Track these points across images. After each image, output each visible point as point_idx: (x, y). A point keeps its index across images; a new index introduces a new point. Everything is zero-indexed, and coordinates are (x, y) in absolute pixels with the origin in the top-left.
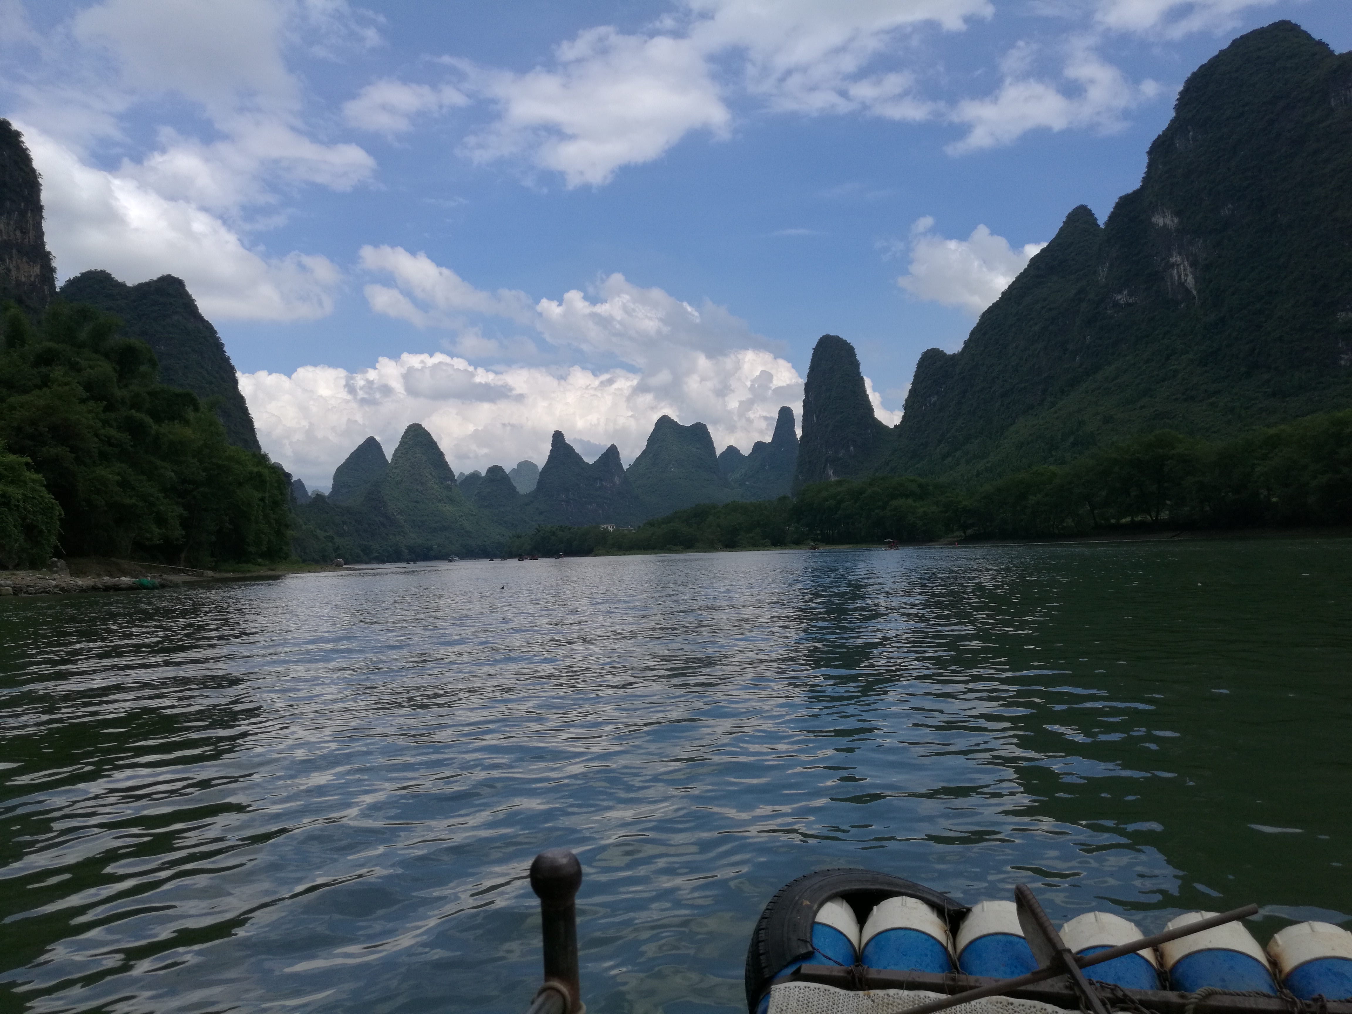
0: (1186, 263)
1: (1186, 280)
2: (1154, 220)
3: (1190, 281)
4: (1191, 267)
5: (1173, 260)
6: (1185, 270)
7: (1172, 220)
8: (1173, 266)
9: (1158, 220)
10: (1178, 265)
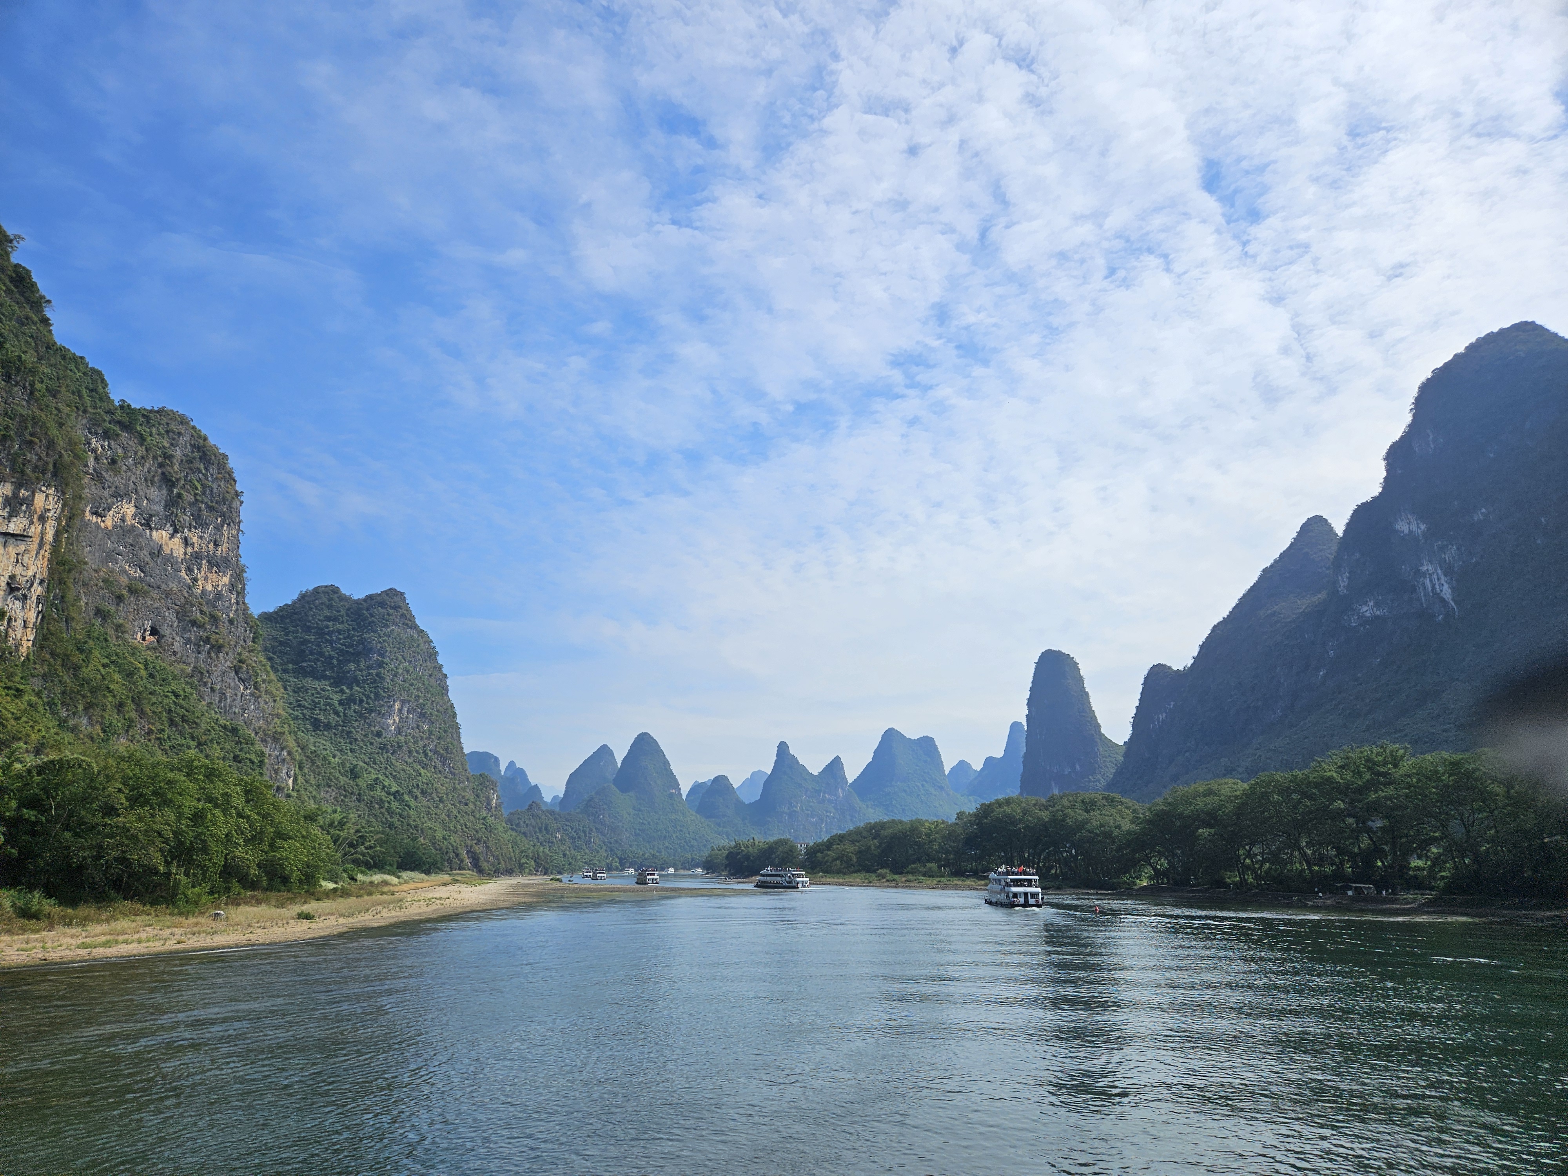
0: (1439, 571)
1: (1441, 591)
2: (1397, 527)
3: (1446, 592)
4: (1445, 575)
5: (1425, 568)
6: (1438, 579)
7: (1418, 527)
8: (1424, 575)
9: (1403, 527)
10: (1431, 575)
